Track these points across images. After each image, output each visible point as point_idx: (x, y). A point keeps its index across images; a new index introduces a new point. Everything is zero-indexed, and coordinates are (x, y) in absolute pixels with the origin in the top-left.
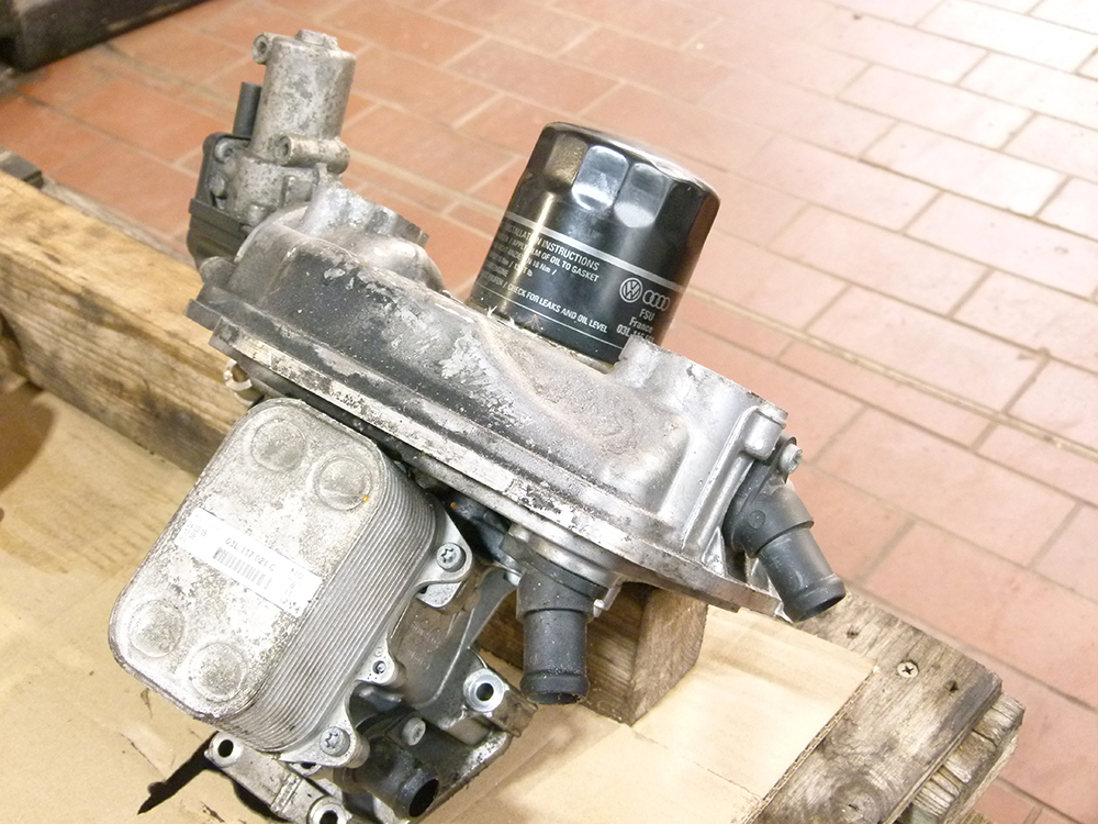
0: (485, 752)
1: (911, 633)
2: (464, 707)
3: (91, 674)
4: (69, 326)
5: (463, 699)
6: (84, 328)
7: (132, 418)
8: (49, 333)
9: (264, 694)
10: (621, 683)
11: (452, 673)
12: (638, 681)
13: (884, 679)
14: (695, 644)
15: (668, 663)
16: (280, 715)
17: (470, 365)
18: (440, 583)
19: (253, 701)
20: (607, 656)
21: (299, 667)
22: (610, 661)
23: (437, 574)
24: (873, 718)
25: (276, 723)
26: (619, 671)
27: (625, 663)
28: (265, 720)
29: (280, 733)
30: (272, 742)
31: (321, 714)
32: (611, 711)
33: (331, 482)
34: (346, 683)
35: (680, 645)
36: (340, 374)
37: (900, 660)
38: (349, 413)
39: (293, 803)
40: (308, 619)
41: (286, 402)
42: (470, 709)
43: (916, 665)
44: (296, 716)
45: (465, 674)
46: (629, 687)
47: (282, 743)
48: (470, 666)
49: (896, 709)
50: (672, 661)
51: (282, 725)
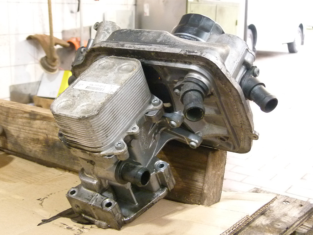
0: (161, 193)
1: (285, 196)
3: (23, 200)
4: (25, 124)
5: (154, 168)
6: (29, 123)
7: (40, 150)
8: (17, 129)
9: (102, 112)
10: (200, 188)
11: (150, 162)
12: (205, 188)
13: (280, 204)
14: (220, 191)
15: (213, 190)
16: (105, 127)
17: (165, 38)
18: (152, 110)
19: (98, 112)
20: (195, 179)
21: (112, 111)
22: (197, 181)
23: (152, 107)
24: (278, 210)
25: (103, 130)
26: (199, 184)
27: (202, 180)
28: (100, 126)
29: (104, 137)
30: (100, 142)
31: (115, 138)
32: (196, 202)
33: (123, 70)
34: (123, 133)
35: (216, 186)
36: (127, 44)
37: (283, 201)
38: (130, 50)
39: (96, 201)
40: (117, 94)
41: (109, 57)
42: (156, 170)
43: (288, 202)
44: (109, 132)
45: (155, 162)
46: (202, 189)
47: (103, 144)
48: (156, 160)
49: (285, 209)
50: (215, 190)
51: (104, 133)
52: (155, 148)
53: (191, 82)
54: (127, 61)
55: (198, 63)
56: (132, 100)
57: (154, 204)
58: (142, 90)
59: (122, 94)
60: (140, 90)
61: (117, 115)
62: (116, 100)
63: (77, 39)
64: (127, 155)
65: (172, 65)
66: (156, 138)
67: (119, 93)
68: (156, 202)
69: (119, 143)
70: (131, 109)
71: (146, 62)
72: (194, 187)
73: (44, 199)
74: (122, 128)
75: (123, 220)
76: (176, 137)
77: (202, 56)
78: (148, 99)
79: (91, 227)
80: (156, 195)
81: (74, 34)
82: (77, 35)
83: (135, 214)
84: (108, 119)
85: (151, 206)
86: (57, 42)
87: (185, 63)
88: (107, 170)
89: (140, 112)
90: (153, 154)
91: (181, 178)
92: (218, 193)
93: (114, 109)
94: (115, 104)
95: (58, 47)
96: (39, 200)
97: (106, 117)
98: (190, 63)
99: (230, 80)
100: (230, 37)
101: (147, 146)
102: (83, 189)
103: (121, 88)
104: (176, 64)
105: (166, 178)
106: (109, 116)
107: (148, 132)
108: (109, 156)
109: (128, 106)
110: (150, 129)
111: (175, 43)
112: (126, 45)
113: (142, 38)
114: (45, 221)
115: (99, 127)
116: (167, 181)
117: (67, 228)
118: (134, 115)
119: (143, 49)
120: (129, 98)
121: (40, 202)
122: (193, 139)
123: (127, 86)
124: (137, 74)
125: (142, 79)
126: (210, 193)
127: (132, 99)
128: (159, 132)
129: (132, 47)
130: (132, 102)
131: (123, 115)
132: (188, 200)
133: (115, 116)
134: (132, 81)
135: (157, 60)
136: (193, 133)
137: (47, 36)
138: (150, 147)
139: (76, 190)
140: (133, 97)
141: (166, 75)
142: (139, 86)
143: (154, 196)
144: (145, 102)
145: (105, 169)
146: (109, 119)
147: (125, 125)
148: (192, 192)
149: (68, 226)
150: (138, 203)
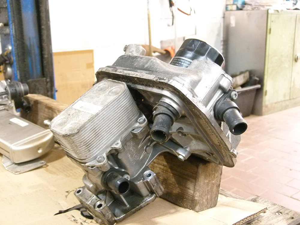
0: (149, 199)
1: (281, 207)
2: (142, 178)
3: (55, 191)
5: (143, 177)
9: (82, 131)
10: (191, 195)
11: (141, 171)
12: (196, 195)
13: (271, 214)
14: (215, 197)
15: (206, 197)
16: (86, 143)
17: (151, 64)
18: (138, 128)
19: (78, 131)
20: (188, 187)
21: (94, 130)
22: (189, 188)
23: (137, 125)
24: (266, 221)
25: (84, 145)
26: (191, 192)
27: (192, 188)
28: (82, 142)
29: (86, 151)
30: (83, 155)
31: (98, 152)
32: (188, 206)
33: (113, 93)
34: (107, 147)
35: (210, 193)
36: (120, 69)
37: (276, 212)
38: (120, 75)
39: (91, 202)
40: (98, 115)
41: (107, 80)
42: (144, 179)
43: (281, 213)
44: (91, 147)
45: (145, 171)
46: (193, 196)
47: (86, 157)
48: (146, 169)
49: (274, 220)
50: (208, 197)
51: (86, 148)
52: (147, 159)
53: (162, 105)
54: (118, 84)
55: (168, 89)
56: (116, 120)
57: (143, 208)
58: (127, 110)
59: (104, 115)
60: (124, 110)
61: (99, 133)
62: (98, 120)
63: (172, 48)
64: (107, 167)
65: (150, 89)
66: (147, 151)
67: (100, 114)
68: (145, 206)
69: (100, 157)
70: (115, 127)
71: (132, 86)
72: (187, 193)
73: (71, 192)
74: (106, 143)
75: (113, 219)
76: (168, 150)
77: (169, 83)
78: (134, 117)
79: (91, 222)
80: (145, 200)
81: (170, 43)
82: (172, 44)
83: (124, 215)
84: (89, 136)
85: (140, 210)
86: (155, 50)
87: (159, 88)
88: (96, 178)
89: (126, 129)
90: (145, 164)
91: (178, 184)
92: (213, 200)
93: (96, 127)
94: (97, 124)
95: (157, 54)
96: (67, 192)
97: (87, 135)
98: (163, 89)
99: (196, 105)
100: (207, 63)
101: (137, 158)
102: (86, 190)
103: (102, 110)
104: (153, 89)
105: (152, 187)
106: (90, 134)
107: (138, 146)
108: (92, 167)
109: (112, 124)
110: (141, 143)
111: (156, 69)
112: (118, 70)
113: (135, 64)
114: (60, 212)
115: (80, 143)
116: (154, 189)
117: (74, 220)
118: (119, 132)
119: (129, 74)
120: (112, 118)
121: (67, 194)
122: (180, 153)
123: (109, 108)
124: (120, 97)
125: (126, 101)
126: (203, 200)
127: (116, 118)
128: (151, 146)
129: (121, 73)
130: (116, 121)
131: (106, 132)
132: (182, 204)
133: (97, 134)
134: (115, 103)
135: (140, 84)
136: (182, 147)
137: (147, 46)
138: (141, 158)
139: (81, 189)
140: (117, 117)
141: (150, 97)
142: (123, 107)
143: (143, 201)
144: (131, 120)
145: (95, 177)
146: (91, 136)
147: (109, 140)
148: (185, 198)
149: (75, 219)
150: (130, 205)
